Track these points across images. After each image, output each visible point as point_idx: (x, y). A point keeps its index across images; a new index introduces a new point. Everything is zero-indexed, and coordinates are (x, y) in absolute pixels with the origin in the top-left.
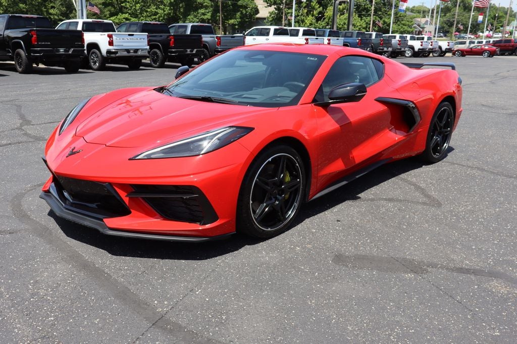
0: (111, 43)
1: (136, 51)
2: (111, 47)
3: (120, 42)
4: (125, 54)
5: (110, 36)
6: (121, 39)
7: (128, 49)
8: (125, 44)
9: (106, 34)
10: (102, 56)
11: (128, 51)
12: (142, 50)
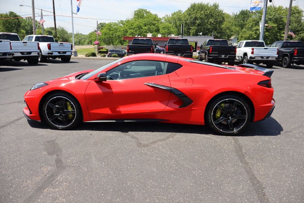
0: (252, 53)
1: (268, 57)
2: (252, 55)
3: (258, 52)
4: (260, 59)
5: (253, 49)
6: (259, 51)
7: (263, 56)
8: (260, 54)
9: (251, 48)
10: (248, 60)
11: (262, 57)
12: (272, 57)
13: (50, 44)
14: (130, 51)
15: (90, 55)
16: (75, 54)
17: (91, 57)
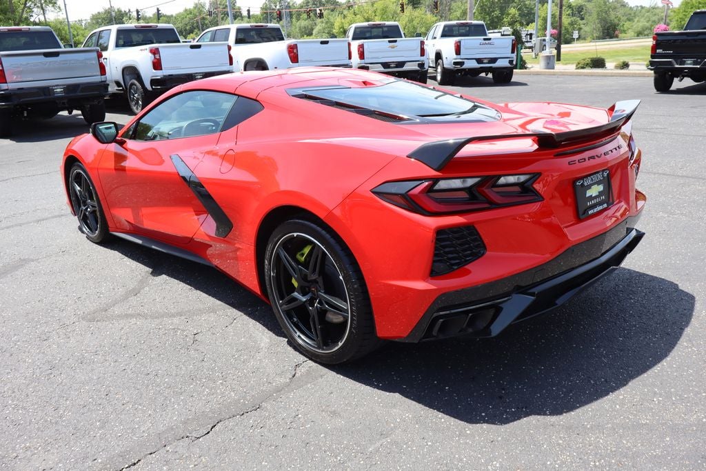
13: (460, 42)
14: (658, 51)
15: (588, 64)
16: (548, 63)
17: (588, 71)
